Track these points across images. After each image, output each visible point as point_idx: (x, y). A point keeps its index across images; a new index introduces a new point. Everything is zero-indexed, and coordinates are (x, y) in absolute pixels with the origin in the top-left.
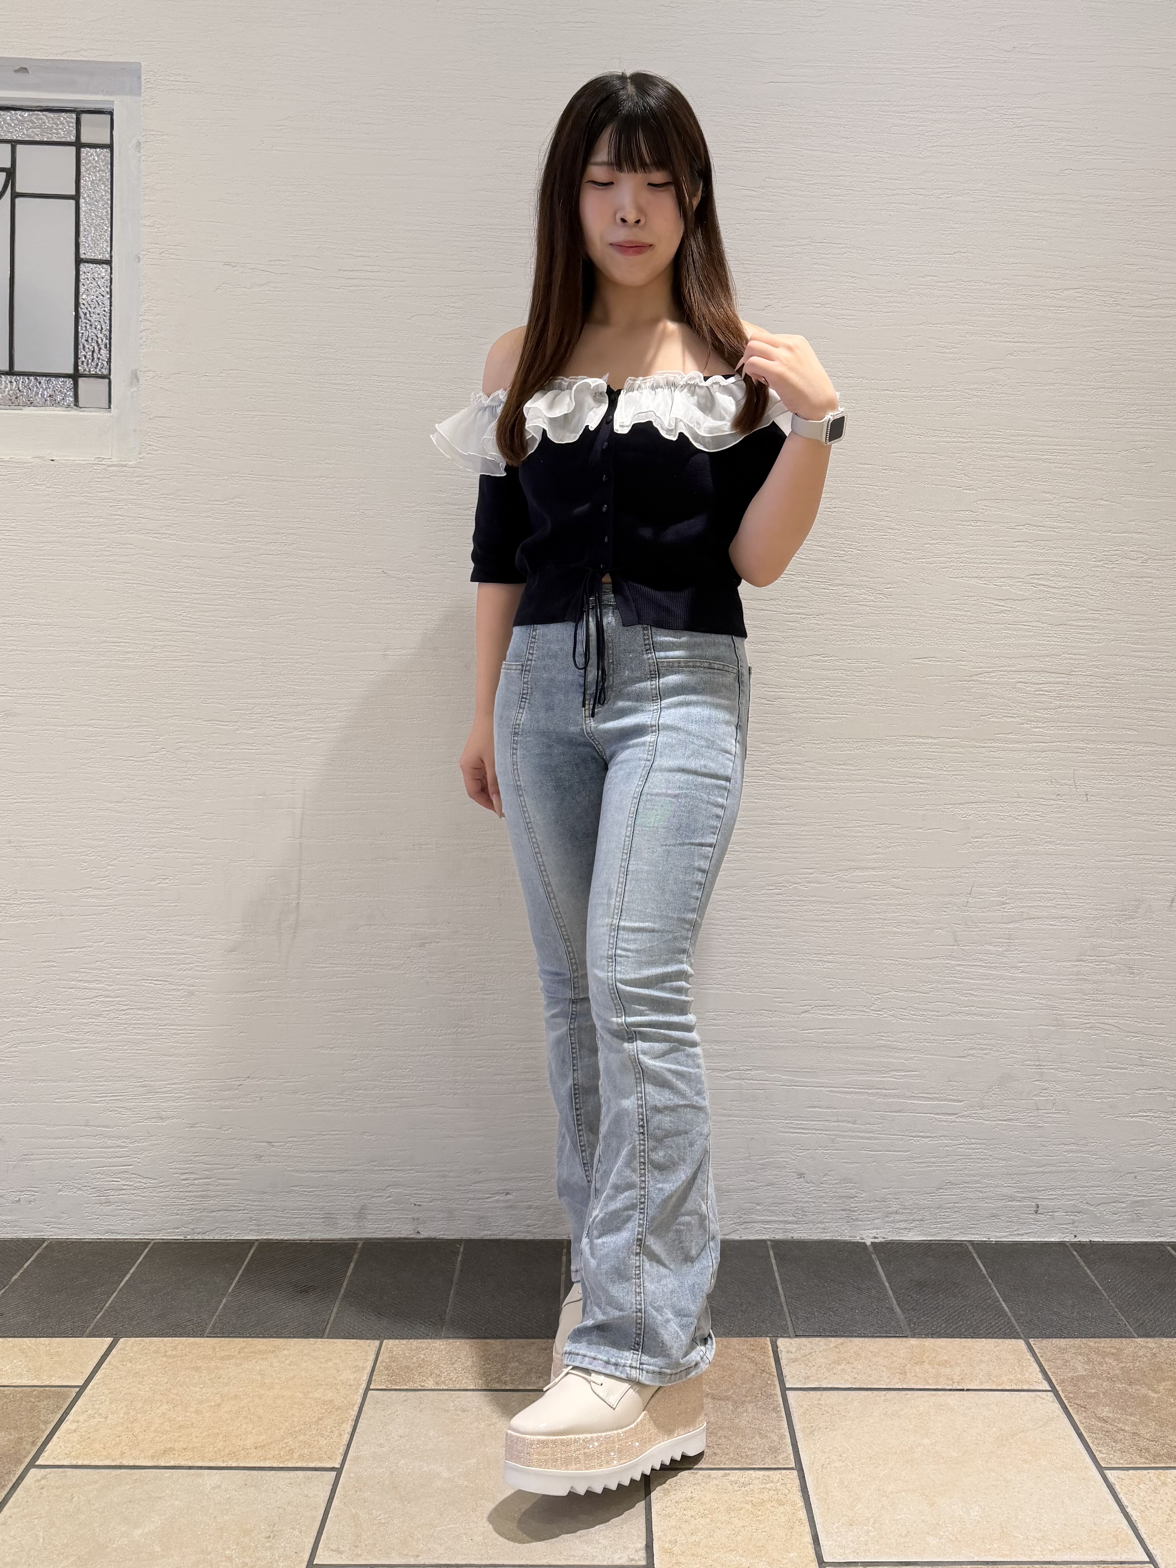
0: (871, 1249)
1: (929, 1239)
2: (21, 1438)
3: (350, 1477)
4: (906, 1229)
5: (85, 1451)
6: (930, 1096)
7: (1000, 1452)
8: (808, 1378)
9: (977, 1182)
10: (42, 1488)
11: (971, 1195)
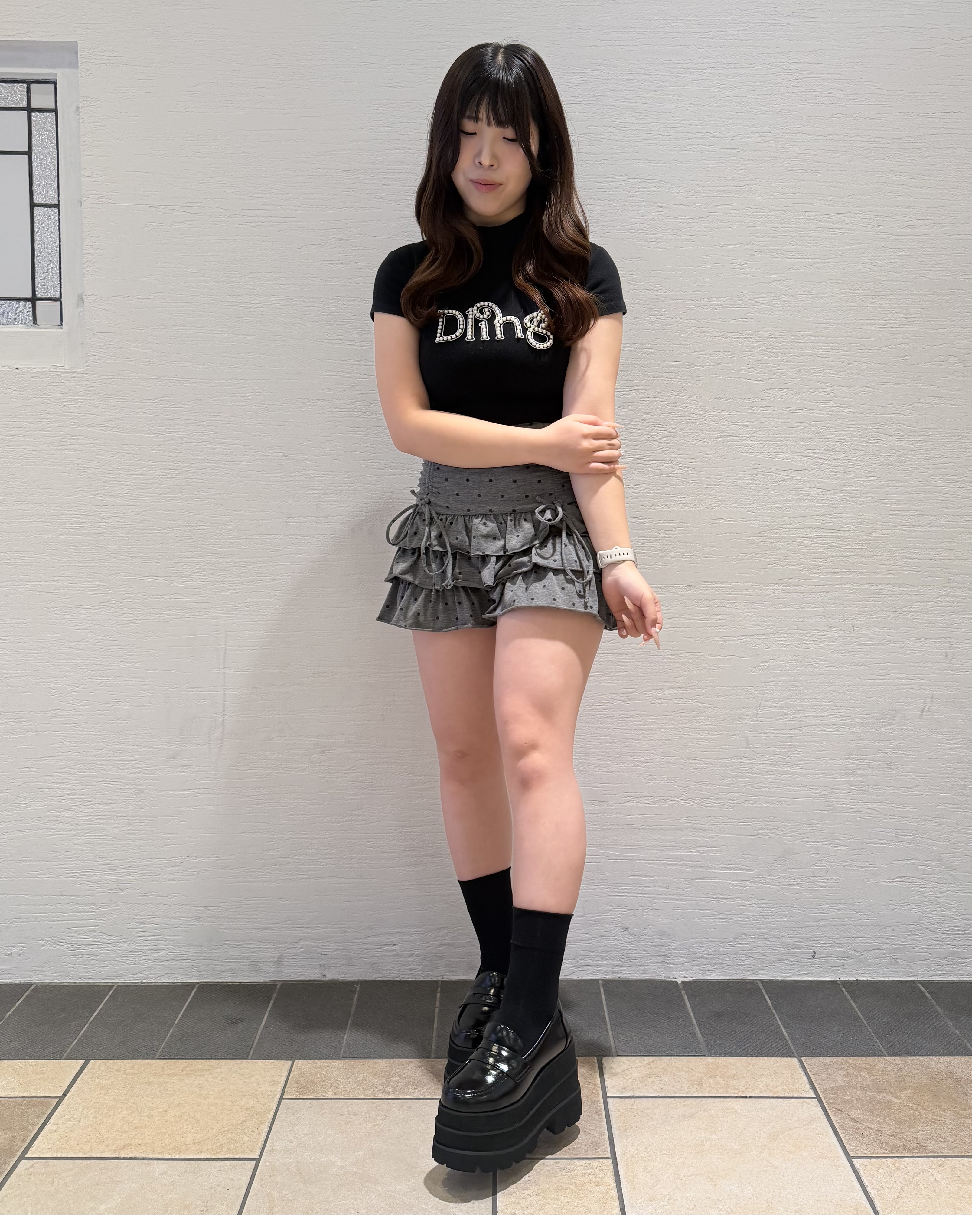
0: (681, 987)
1: (728, 978)
2: (14, 1137)
3: (266, 1166)
4: (709, 970)
5: (63, 1146)
6: (727, 866)
7: (771, 1145)
8: (625, 1088)
9: (766, 933)
10: (31, 1174)
11: (761, 944)
